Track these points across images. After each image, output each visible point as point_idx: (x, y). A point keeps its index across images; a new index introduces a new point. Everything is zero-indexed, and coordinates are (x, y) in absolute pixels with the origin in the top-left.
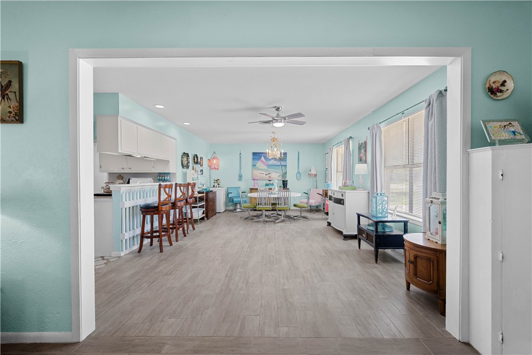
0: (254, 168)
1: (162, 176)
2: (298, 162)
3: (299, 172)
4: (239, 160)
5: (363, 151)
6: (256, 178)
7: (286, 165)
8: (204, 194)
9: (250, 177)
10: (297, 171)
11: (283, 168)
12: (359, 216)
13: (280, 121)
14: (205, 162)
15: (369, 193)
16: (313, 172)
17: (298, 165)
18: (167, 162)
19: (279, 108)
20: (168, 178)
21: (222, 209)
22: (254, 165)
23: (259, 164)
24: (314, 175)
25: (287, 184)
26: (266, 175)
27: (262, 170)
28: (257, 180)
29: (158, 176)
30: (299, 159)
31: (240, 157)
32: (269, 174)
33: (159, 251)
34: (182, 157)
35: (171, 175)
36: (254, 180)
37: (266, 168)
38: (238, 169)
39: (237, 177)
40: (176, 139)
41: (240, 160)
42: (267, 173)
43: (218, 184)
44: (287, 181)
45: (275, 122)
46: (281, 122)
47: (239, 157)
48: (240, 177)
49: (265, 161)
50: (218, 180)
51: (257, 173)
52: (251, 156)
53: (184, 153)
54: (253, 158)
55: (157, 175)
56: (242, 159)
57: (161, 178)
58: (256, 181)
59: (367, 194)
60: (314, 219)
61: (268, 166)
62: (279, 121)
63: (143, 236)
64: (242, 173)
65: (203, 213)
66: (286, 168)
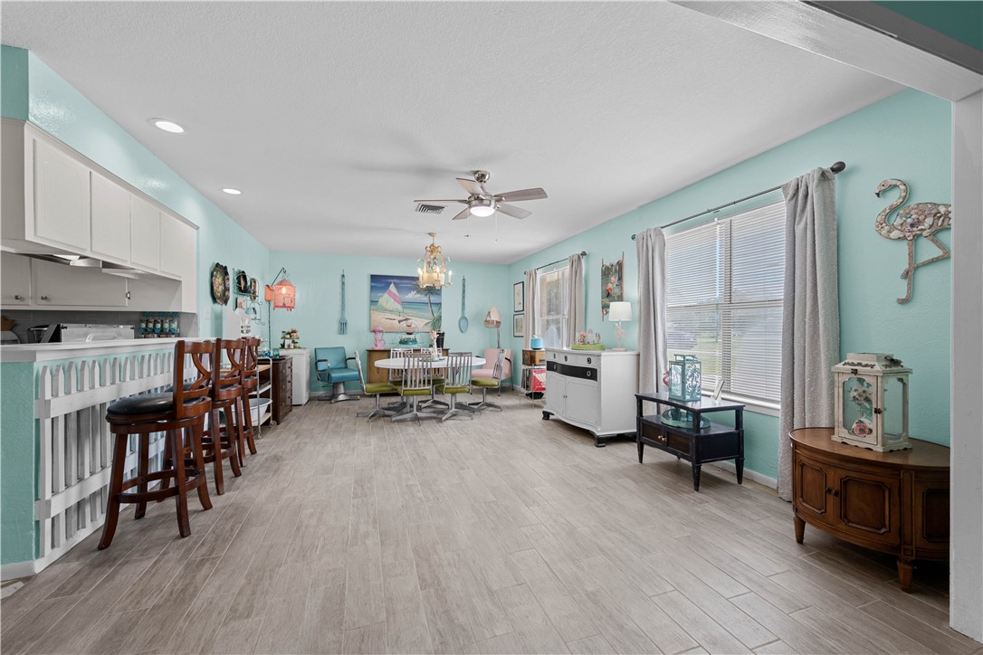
0: (373, 307)
1: (156, 322)
2: (464, 298)
3: (464, 318)
4: (339, 290)
5: (614, 279)
6: (381, 329)
7: (440, 304)
8: (270, 366)
9: (364, 325)
10: (460, 316)
11: (435, 308)
12: (640, 399)
13: (488, 202)
14: (260, 291)
15: (639, 355)
16: (494, 317)
17: (463, 304)
18: (173, 284)
19: (483, 176)
20: (174, 325)
21: (304, 401)
22: (373, 302)
23: (385, 299)
24: (497, 322)
25: (444, 339)
26: (399, 322)
27: (391, 311)
28: (380, 331)
29: (142, 321)
30: (464, 292)
31: (343, 283)
32: (407, 319)
34: (212, 275)
35: (183, 320)
36: (374, 331)
37: (399, 307)
38: (338, 309)
39: (336, 326)
40: (197, 228)
41: (343, 290)
42: (401, 318)
43: (293, 342)
44: (444, 334)
45: (476, 206)
46: (489, 205)
47: (340, 284)
48: (343, 327)
49: (397, 293)
50: (294, 332)
51: (381, 319)
52: (366, 283)
53: (217, 265)
54: (372, 287)
55: (137, 318)
56: (346, 287)
57: (151, 325)
58: (380, 335)
59: (635, 357)
60: (508, 408)
62: (485, 202)
63: (116, 495)
64: (347, 317)
66: (440, 308)
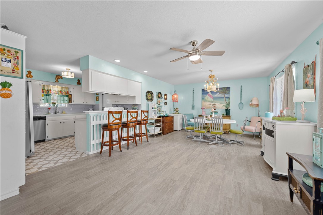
0: (203, 100)
2: (241, 94)
3: (241, 103)
4: (192, 95)
6: (204, 108)
7: (230, 97)
8: (161, 118)
9: (200, 107)
10: (239, 102)
11: (227, 100)
12: (291, 158)
14: (169, 97)
16: (255, 102)
17: (241, 97)
18: (133, 97)
20: (137, 107)
21: (179, 128)
22: (203, 98)
23: (207, 97)
24: (256, 105)
25: (229, 112)
26: (212, 105)
27: (209, 101)
28: (205, 109)
30: (241, 92)
31: (193, 93)
32: (215, 104)
33: (109, 155)
34: (147, 94)
35: (139, 106)
36: (202, 108)
37: (212, 100)
38: (192, 101)
39: (191, 107)
40: (141, 83)
41: (193, 95)
42: (213, 104)
43: (177, 112)
44: (230, 110)
47: (192, 93)
48: (193, 107)
49: (211, 95)
50: (177, 109)
51: (205, 104)
52: (201, 92)
53: (148, 91)
54: (202, 93)
58: (204, 110)
61: (214, 98)
63: (103, 144)
64: (194, 104)
65: (160, 130)
66: (229, 99)
